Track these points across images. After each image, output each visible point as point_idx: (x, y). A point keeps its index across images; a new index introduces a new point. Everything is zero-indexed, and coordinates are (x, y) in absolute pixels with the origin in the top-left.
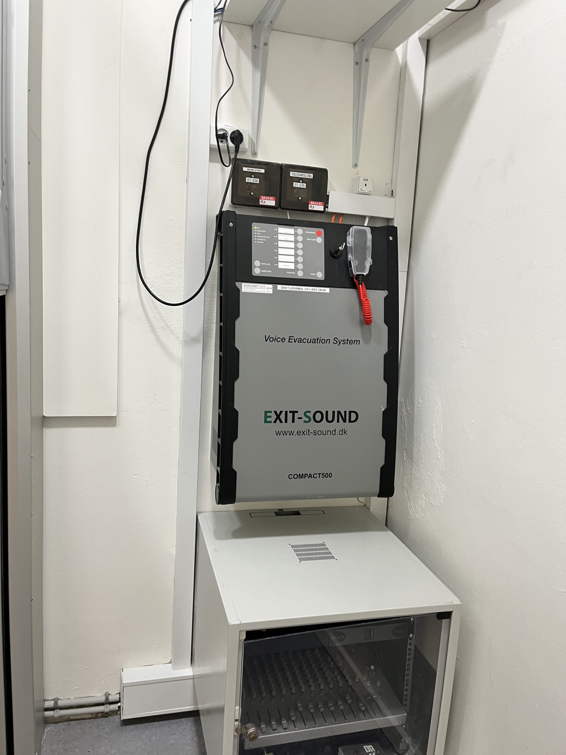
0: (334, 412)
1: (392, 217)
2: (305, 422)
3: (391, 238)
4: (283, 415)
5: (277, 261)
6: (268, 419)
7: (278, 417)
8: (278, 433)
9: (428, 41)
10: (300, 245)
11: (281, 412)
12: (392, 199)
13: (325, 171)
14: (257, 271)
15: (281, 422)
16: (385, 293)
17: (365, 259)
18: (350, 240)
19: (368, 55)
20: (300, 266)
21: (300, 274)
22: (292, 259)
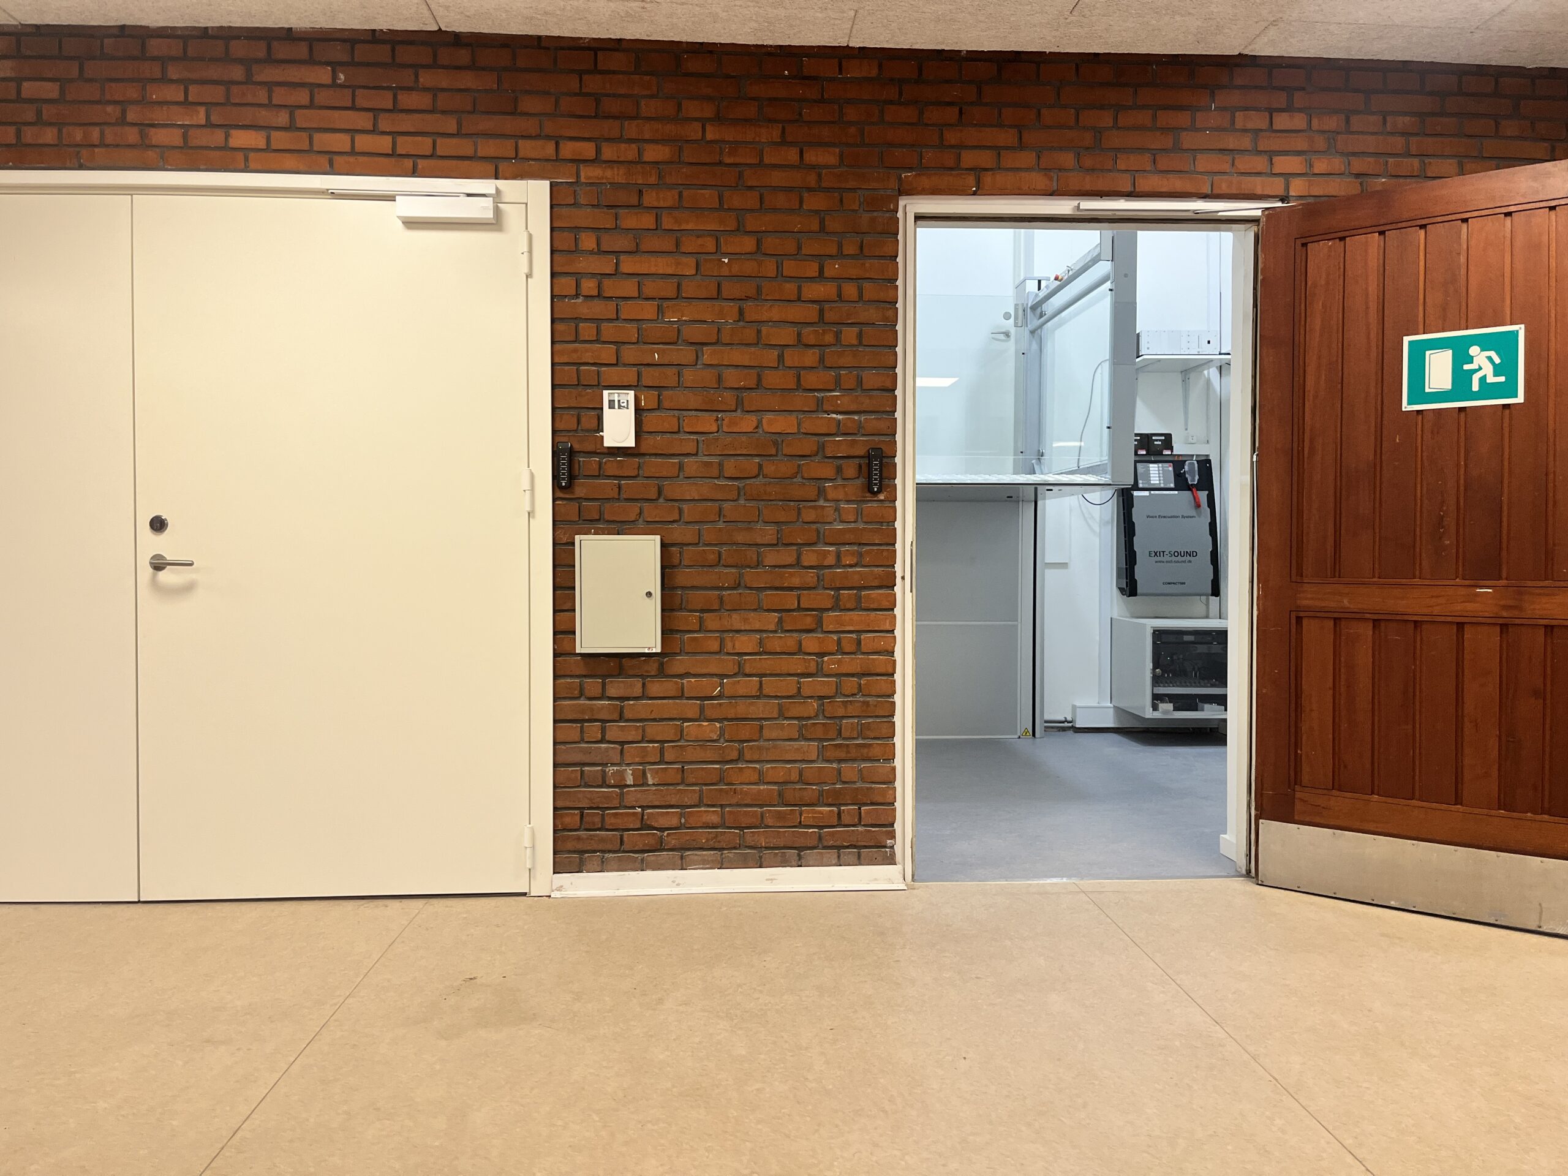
0: (1184, 552)
1: (1208, 454)
2: (1169, 556)
3: (1208, 465)
4: (1158, 553)
5: (1151, 480)
6: (1151, 555)
7: (1156, 554)
8: (1156, 562)
9: (1220, 367)
10: (1161, 472)
12: (1208, 445)
13: (1170, 435)
14: (1141, 486)
15: (1157, 556)
16: (1207, 492)
17: (1195, 476)
18: (1186, 468)
19: (1189, 376)
20: (1162, 482)
21: (1162, 486)
22: (1158, 479)
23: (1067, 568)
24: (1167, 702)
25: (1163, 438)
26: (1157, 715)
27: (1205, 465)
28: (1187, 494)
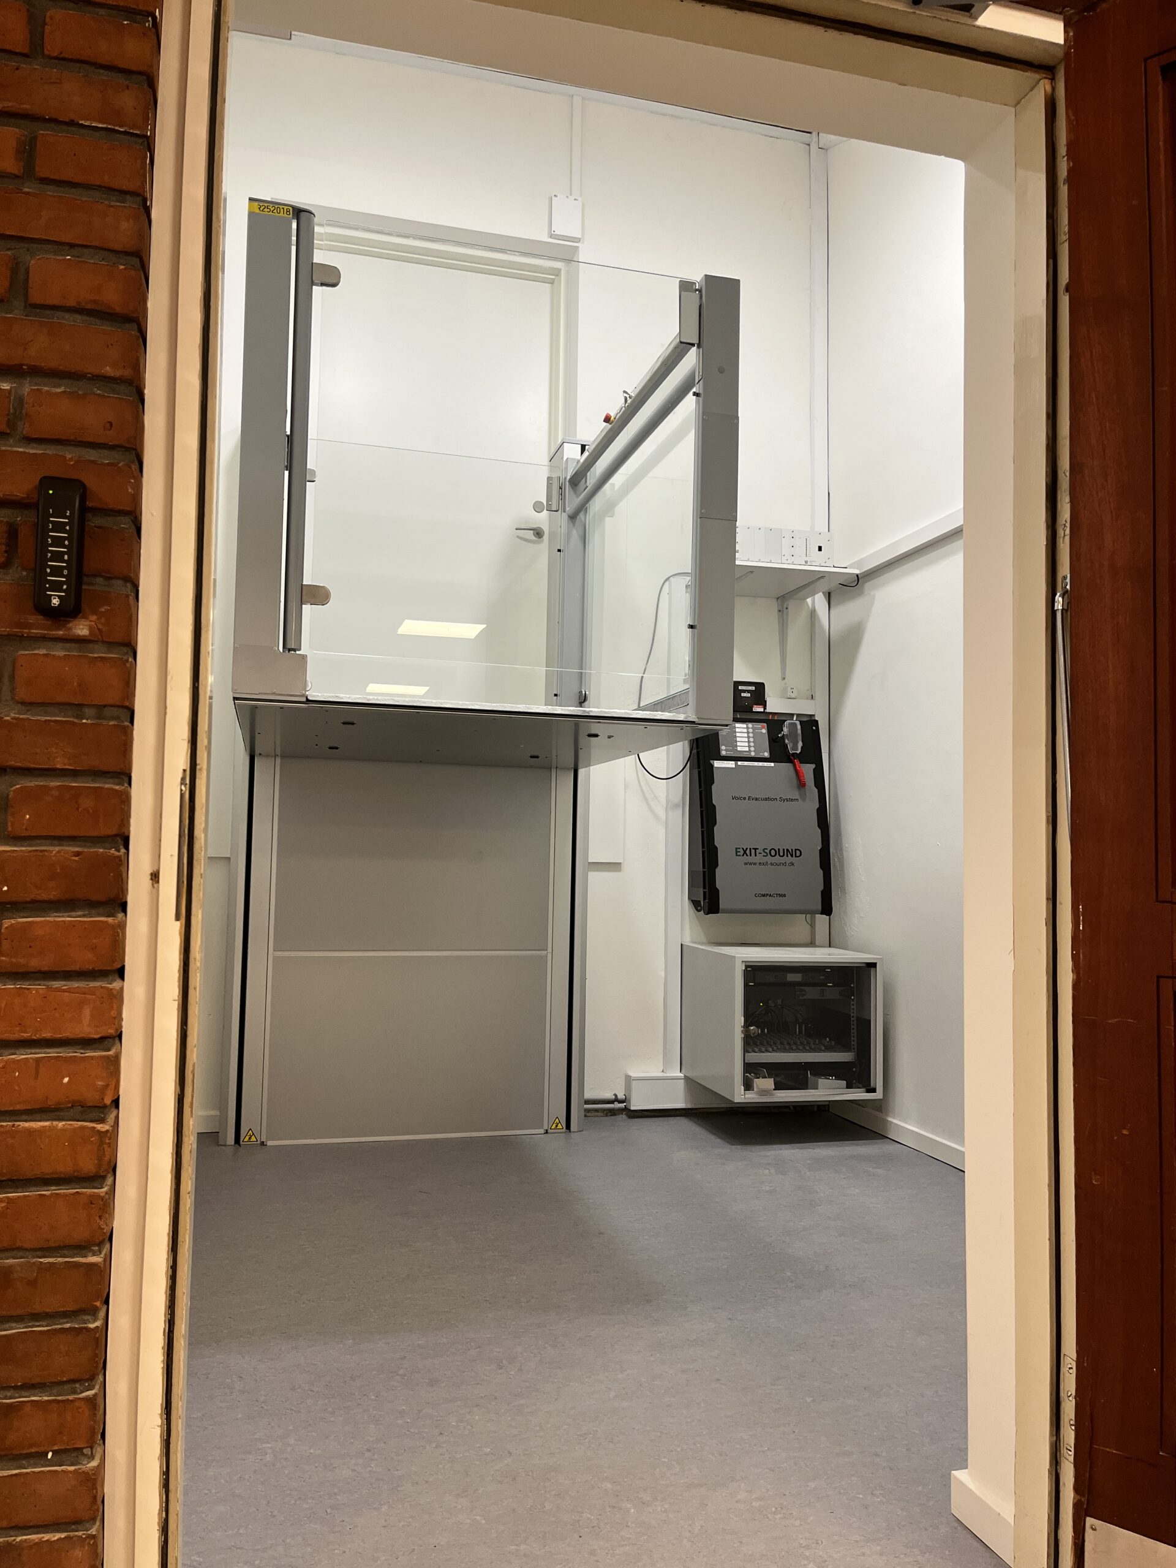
0: (784, 850)
1: (814, 714)
2: (764, 856)
3: (814, 728)
4: (748, 850)
5: (736, 746)
6: (738, 854)
7: (745, 852)
8: (746, 864)
9: (829, 593)
10: (751, 735)
11: (747, 849)
12: (813, 701)
13: (763, 685)
14: (723, 753)
15: (747, 855)
16: (813, 766)
17: (797, 742)
18: (785, 730)
19: (788, 605)
20: (752, 749)
21: (753, 754)
22: (747, 744)
23: (619, 870)
24: (764, 1077)
25: (753, 688)
26: (751, 1097)
27: (810, 726)
28: (785, 768)
